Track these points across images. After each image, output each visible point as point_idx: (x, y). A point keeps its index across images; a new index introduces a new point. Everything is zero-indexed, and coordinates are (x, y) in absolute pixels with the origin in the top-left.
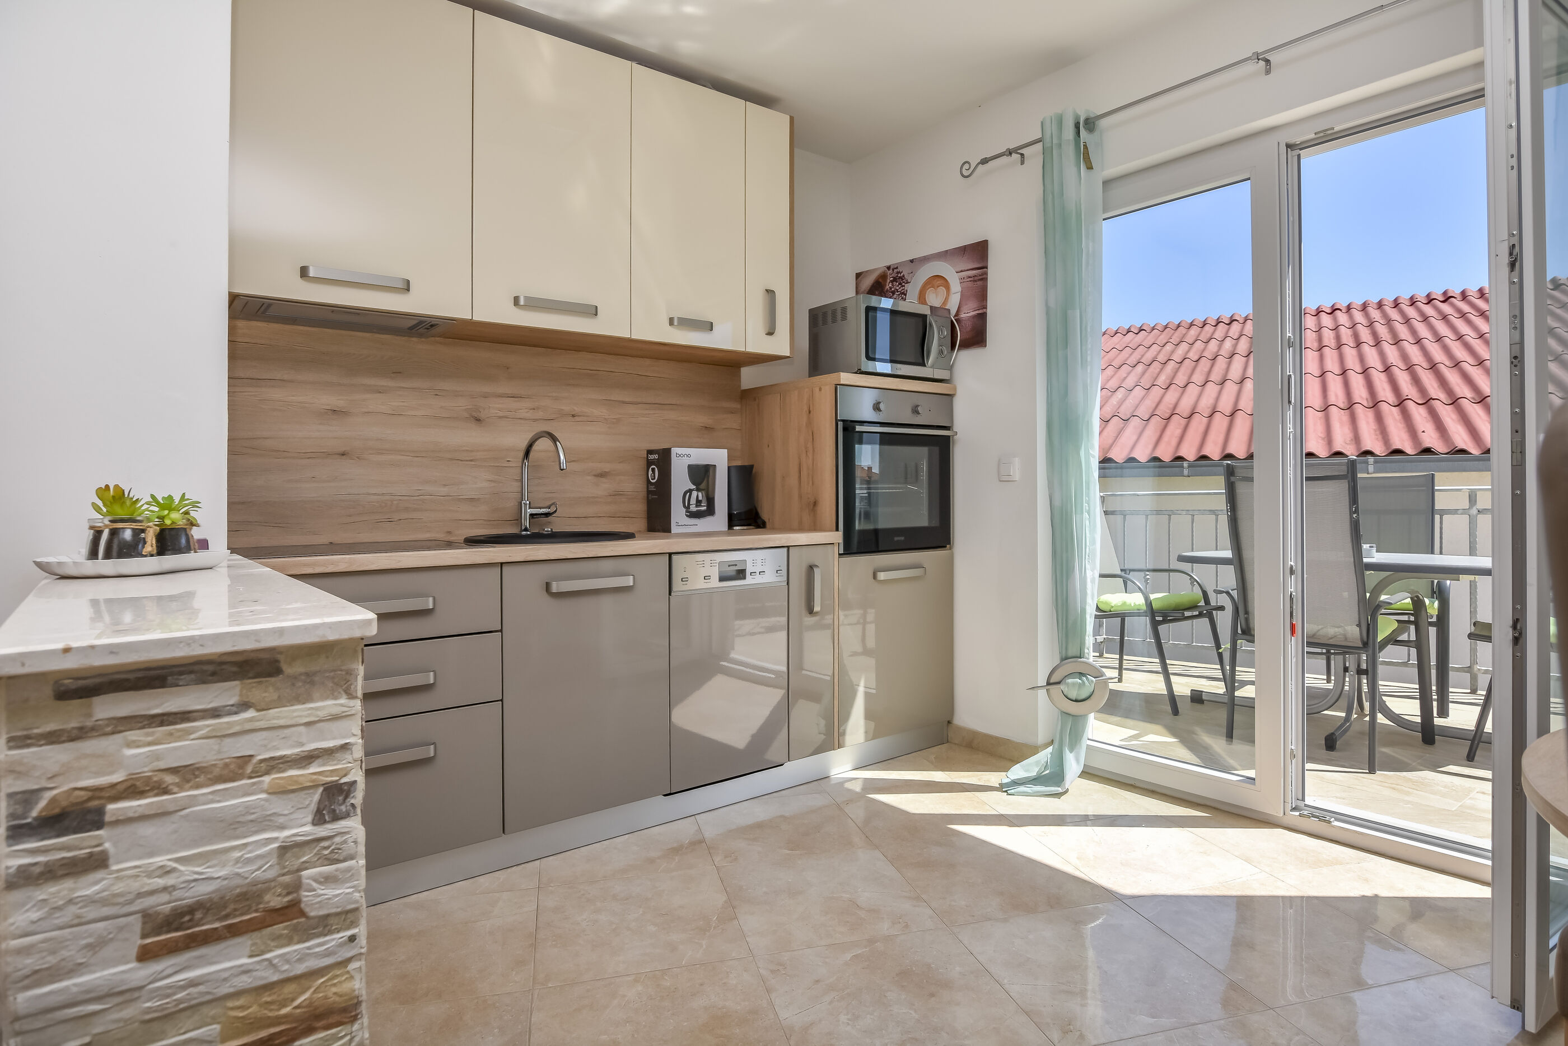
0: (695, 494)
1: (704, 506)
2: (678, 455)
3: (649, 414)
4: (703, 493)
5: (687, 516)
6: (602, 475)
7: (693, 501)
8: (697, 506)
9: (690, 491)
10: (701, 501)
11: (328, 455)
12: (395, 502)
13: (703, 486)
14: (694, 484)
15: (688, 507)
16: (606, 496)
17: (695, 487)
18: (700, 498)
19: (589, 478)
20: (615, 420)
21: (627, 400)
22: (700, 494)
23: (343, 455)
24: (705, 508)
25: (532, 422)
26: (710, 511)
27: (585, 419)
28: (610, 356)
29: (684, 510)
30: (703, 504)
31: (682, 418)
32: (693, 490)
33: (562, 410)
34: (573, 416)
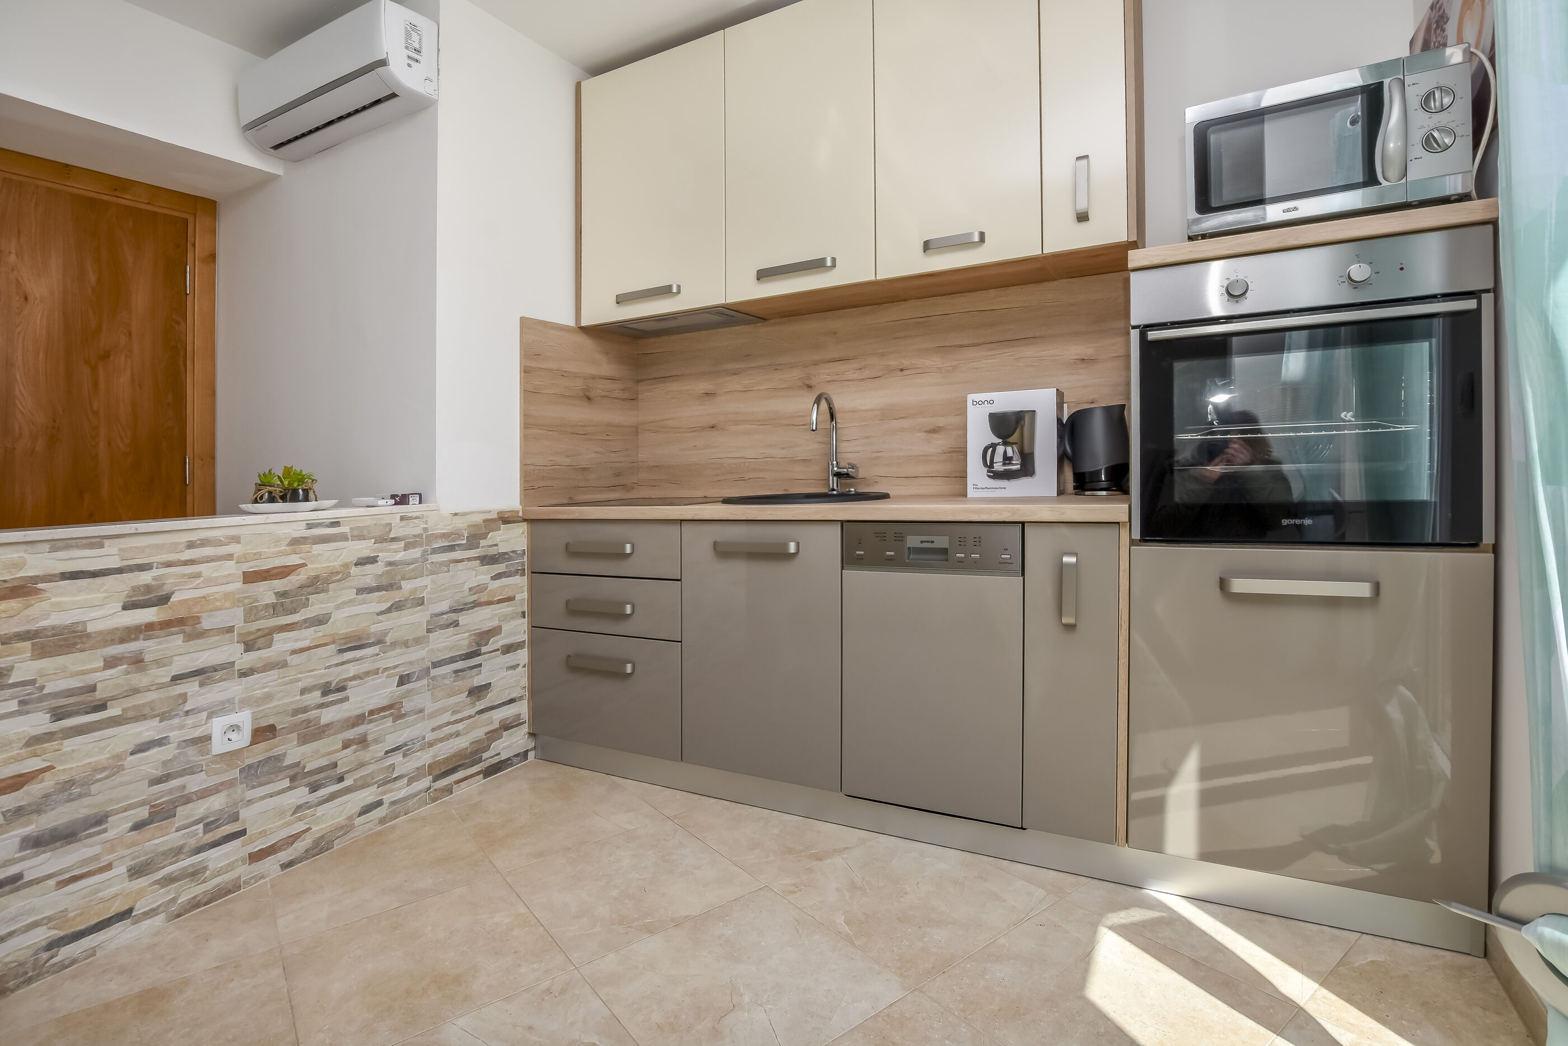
0: (1000, 449)
1: (1016, 464)
2: (975, 403)
3: (995, 355)
4: (1016, 449)
5: (989, 476)
6: (935, 430)
7: (999, 457)
8: (1004, 464)
9: (994, 446)
10: (1012, 458)
11: (703, 428)
12: (746, 464)
13: (1015, 438)
14: (999, 437)
15: (991, 466)
16: (940, 453)
17: (1001, 441)
18: (1010, 453)
19: (920, 434)
20: (950, 368)
21: (966, 342)
22: (1009, 450)
23: (713, 427)
24: (1019, 466)
25: (859, 383)
26: (1027, 468)
27: (915, 371)
28: (944, 297)
29: (986, 469)
30: (1014, 462)
31: (1044, 353)
32: (998, 444)
33: (890, 365)
34: (902, 370)
